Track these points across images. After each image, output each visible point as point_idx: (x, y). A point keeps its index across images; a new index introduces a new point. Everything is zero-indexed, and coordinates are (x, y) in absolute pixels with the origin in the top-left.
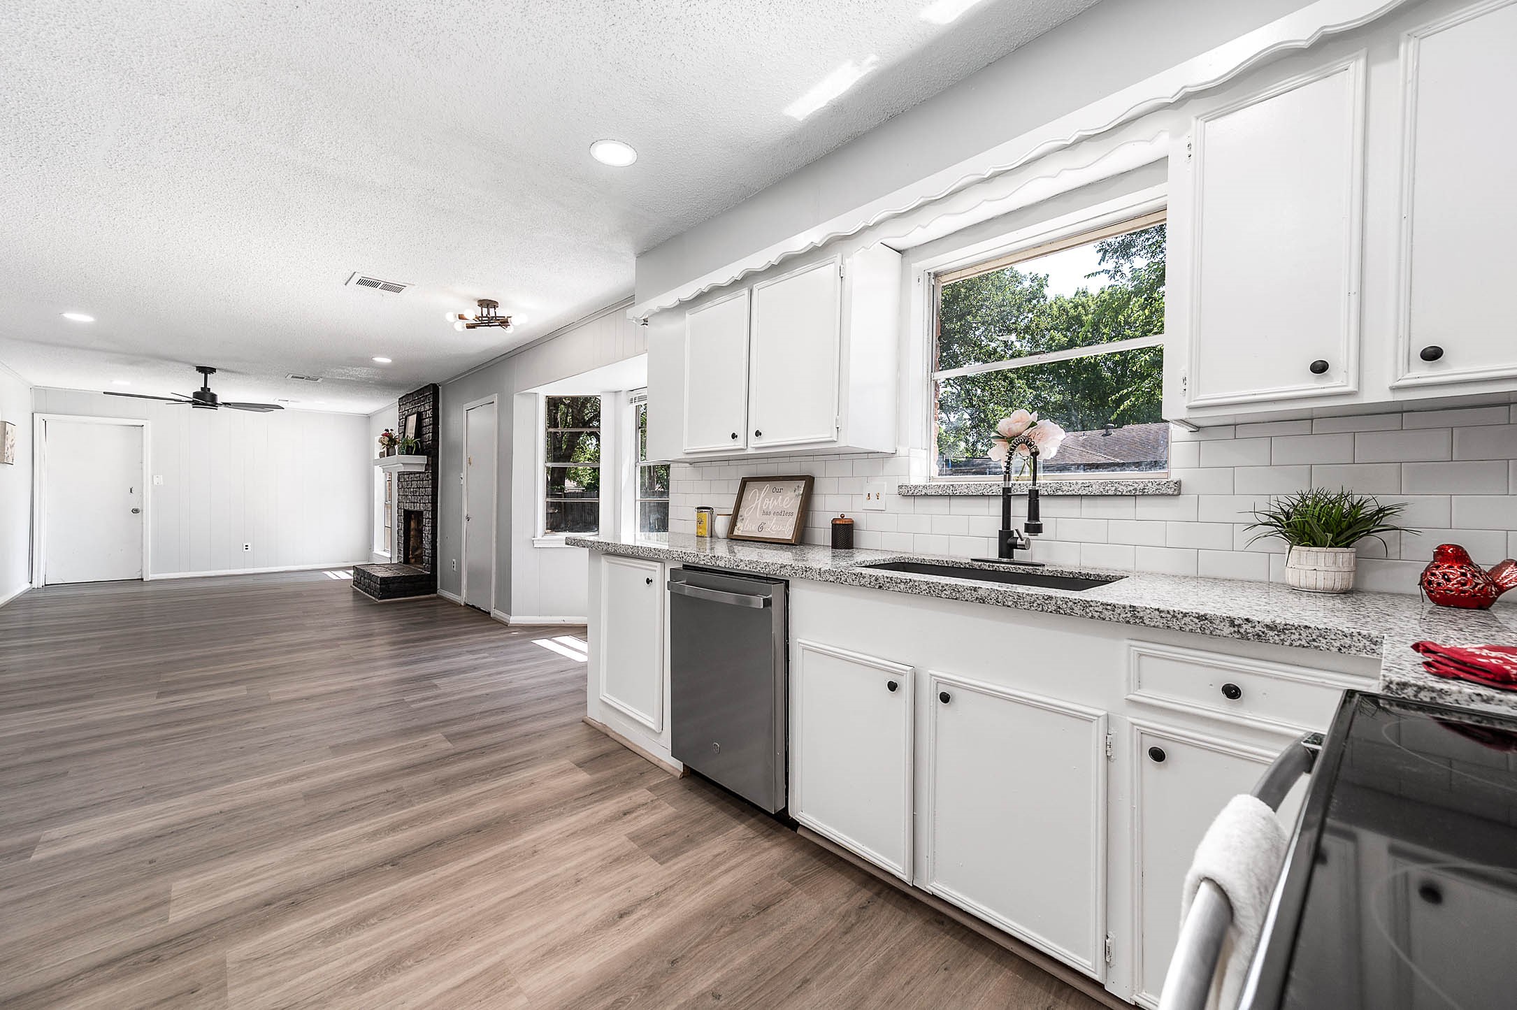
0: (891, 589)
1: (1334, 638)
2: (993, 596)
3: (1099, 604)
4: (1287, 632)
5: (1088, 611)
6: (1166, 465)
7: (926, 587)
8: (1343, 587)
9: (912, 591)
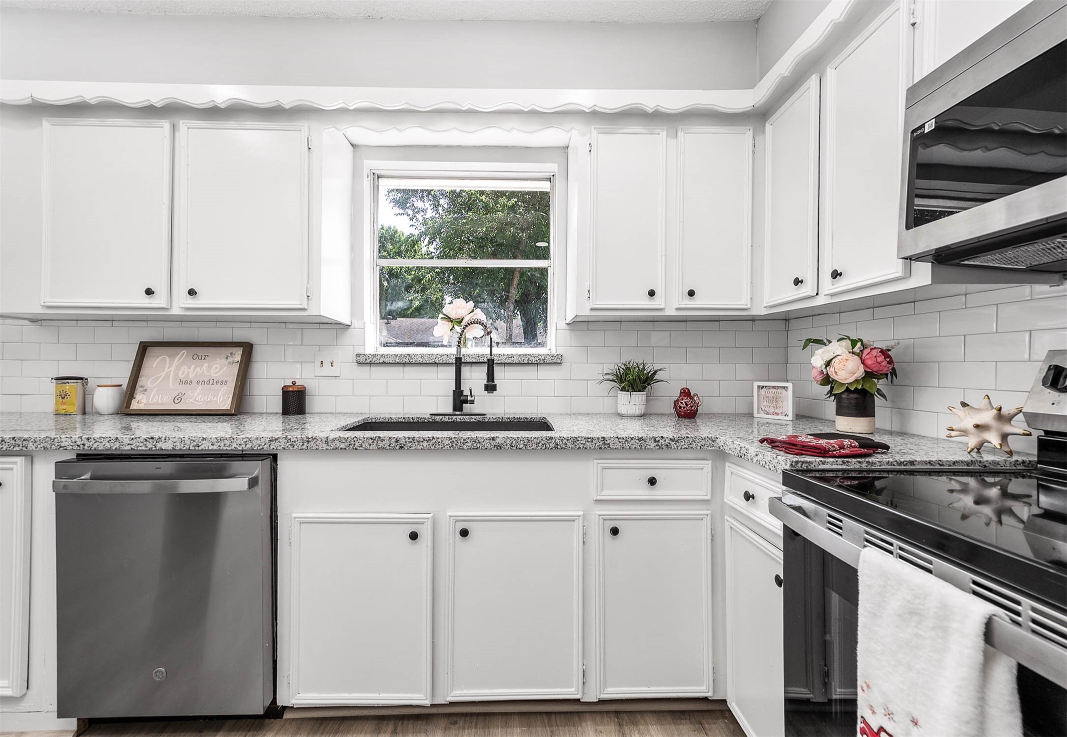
0: (414, 448)
1: (698, 441)
2: (508, 442)
3: (583, 438)
4: (679, 441)
5: (576, 444)
6: (545, 345)
7: (449, 442)
8: (640, 414)
9: (435, 447)
